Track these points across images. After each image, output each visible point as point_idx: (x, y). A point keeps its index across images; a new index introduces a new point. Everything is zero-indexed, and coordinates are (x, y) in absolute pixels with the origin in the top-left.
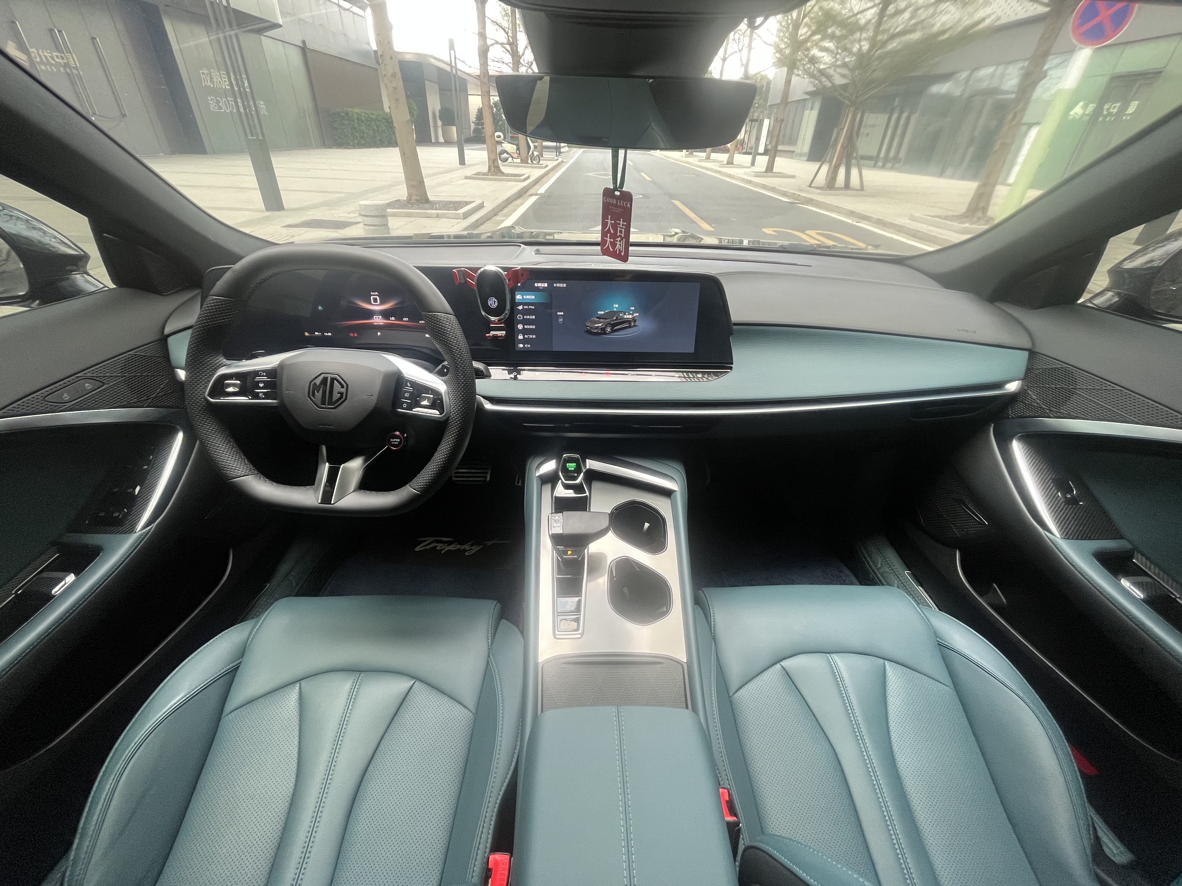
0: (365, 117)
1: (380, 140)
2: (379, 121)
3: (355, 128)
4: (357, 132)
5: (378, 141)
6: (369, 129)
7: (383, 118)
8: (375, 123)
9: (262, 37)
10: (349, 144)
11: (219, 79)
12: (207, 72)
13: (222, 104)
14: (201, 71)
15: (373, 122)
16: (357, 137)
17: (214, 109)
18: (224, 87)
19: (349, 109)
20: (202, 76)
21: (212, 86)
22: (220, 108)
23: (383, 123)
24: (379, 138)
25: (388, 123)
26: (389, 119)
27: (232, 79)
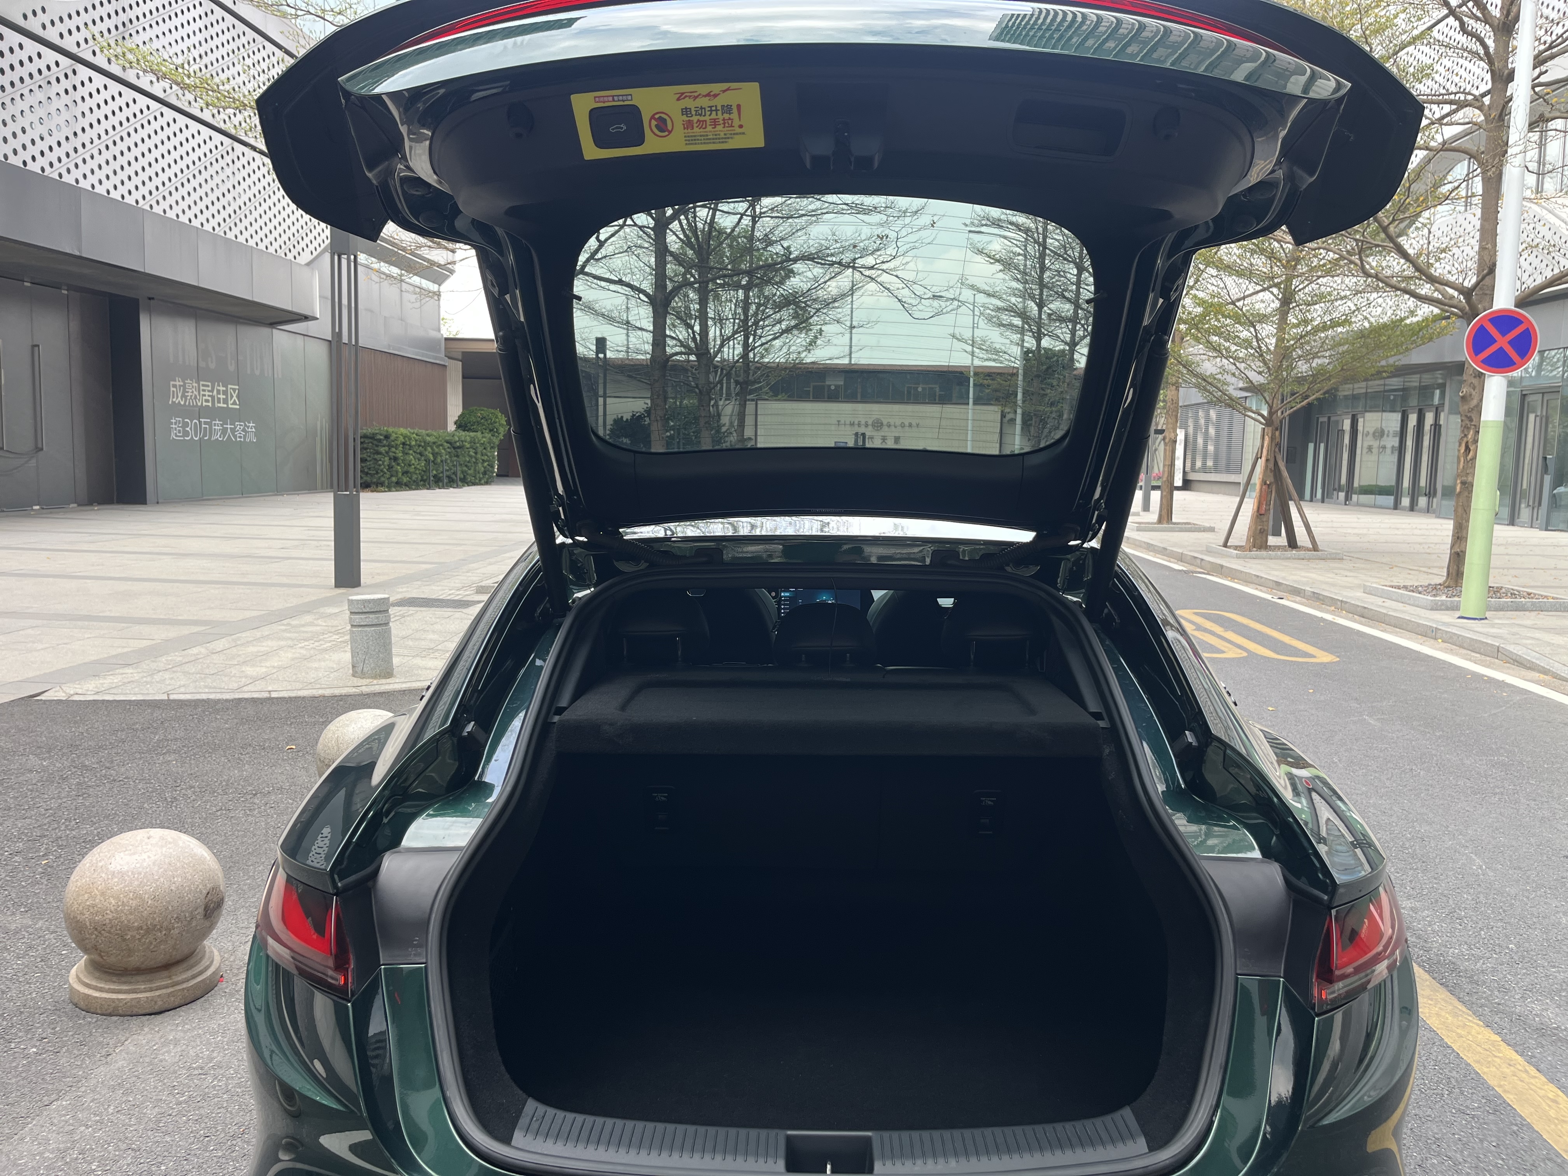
0: (416, 441)
1: (435, 476)
2: (438, 446)
3: (395, 459)
4: (398, 464)
5: (432, 479)
6: (419, 460)
8: (432, 449)
9: (274, 331)
10: (382, 484)
11: (197, 393)
13: (191, 429)
14: (172, 383)
15: (429, 449)
16: (397, 472)
19: (391, 430)
20: (172, 389)
23: (444, 449)
24: (435, 472)
25: (454, 448)
26: (456, 442)
27: (215, 392)
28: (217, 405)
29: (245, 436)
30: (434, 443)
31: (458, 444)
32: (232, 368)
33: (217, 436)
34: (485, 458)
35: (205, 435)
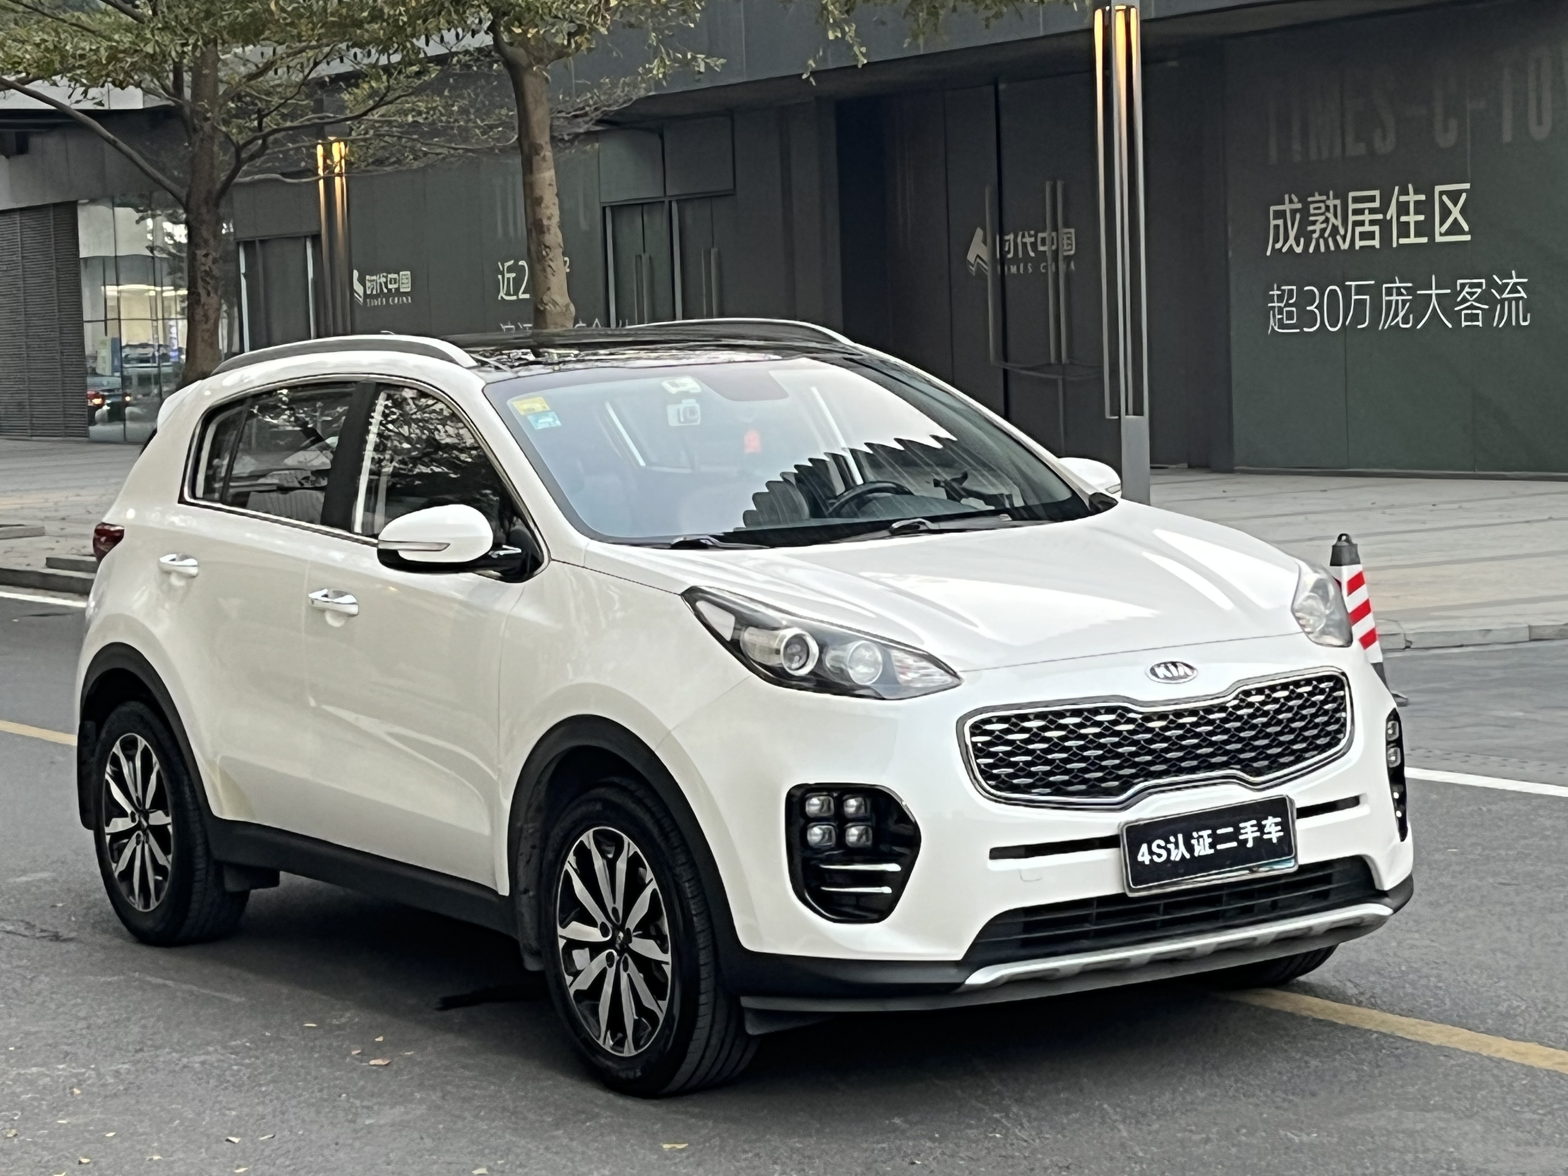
11: (1338, 223)
13: (1320, 307)
17: (1282, 326)
18: (1345, 246)
20: (1273, 223)
21: (1299, 250)
22: (1309, 318)
27: (1392, 211)
28: (1399, 241)
29: (1488, 313)
32: (1448, 142)
33: (1398, 320)
35: (1359, 317)
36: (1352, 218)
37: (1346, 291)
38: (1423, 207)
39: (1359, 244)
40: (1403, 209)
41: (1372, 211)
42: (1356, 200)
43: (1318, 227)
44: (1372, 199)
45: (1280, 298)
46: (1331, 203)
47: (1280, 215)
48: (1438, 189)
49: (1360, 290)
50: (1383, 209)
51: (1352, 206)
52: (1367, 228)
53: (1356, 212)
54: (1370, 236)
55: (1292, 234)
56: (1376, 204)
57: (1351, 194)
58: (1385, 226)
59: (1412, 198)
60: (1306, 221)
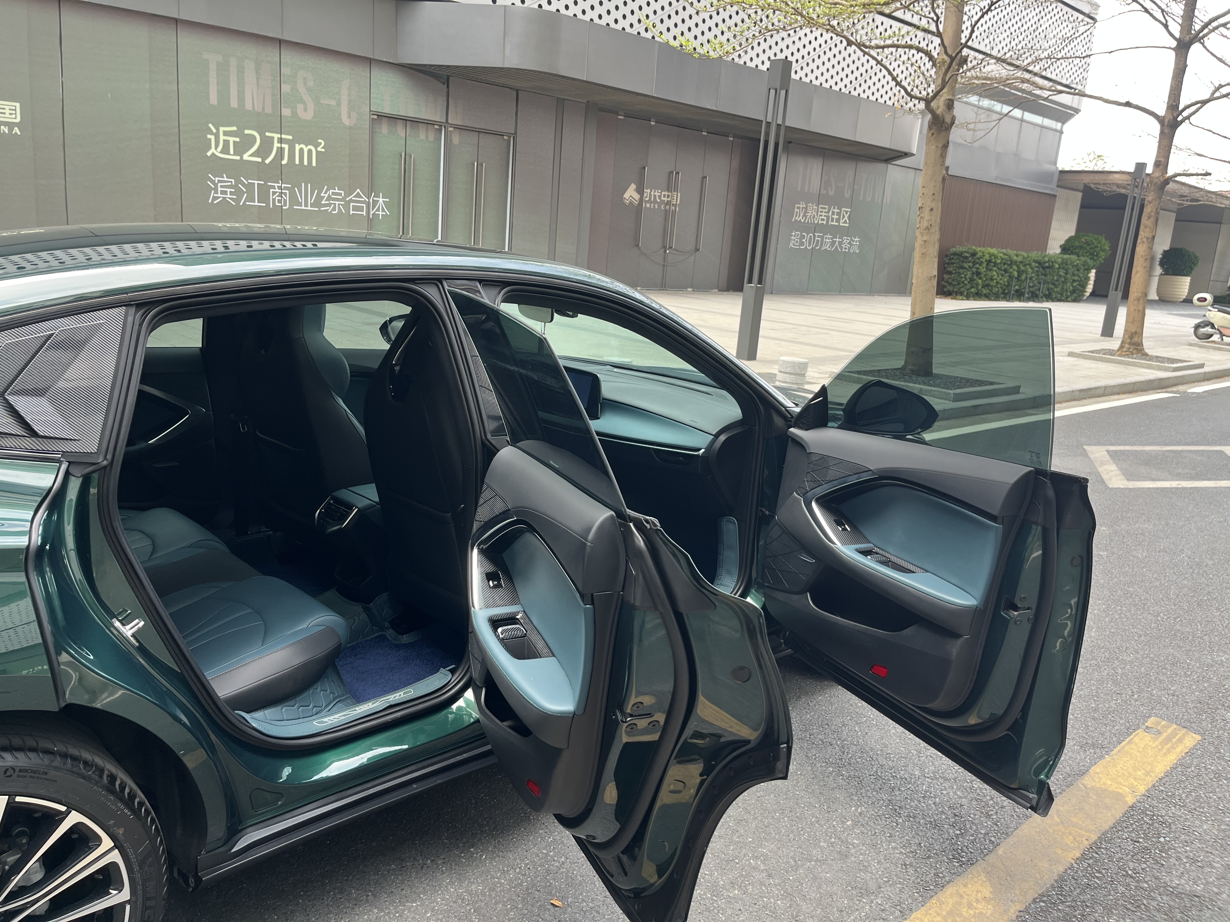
0: (1002, 259)
1: (1017, 291)
2: (1025, 265)
3: (978, 274)
4: (980, 278)
5: (1013, 292)
6: (1002, 275)
7: (1035, 261)
8: (1018, 266)
9: (889, 166)
10: (961, 294)
11: (815, 214)
12: (804, 206)
13: (806, 240)
14: (797, 205)
15: (1015, 267)
16: (978, 284)
17: (794, 245)
18: (816, 222)
19: (978, 249)
20: (796, 210)
21: (803, 221)
22: (802, 244)
23: (1032, 268)
24: (1017, 287)
25: (1043, 268)
26: (1045, 263)
27: (830, 213)
28: (830, 223)
29: (849, 248)
30: (1021, 262)
31: (1047, 264)
32: (847, 195)
33: (827, 247)
34: (1076, 278)
35: (817, 246)
36: (819, 213)
37: (814, 236)
38: (839, 214)
39: (820, 222)
40: (833, 213)
41: (825, 212)
42: (821, 208)
43: (809, 214)
44: (825, 208)
45: (795, 236)
46: (814, 207)
47: (798, 208)
48: (843, 209)
49: (819, 236)
50: (828, 212)
51: (820, 210)
52: (823, 217)
53: (821, 212)
54: (823, 220)
55: (801, 215)
56: (826, 210)
57: (820, 206)
58: (828, 217)
59: (836, 211)
60: (806, 212)
